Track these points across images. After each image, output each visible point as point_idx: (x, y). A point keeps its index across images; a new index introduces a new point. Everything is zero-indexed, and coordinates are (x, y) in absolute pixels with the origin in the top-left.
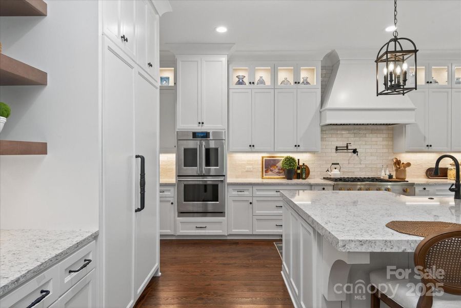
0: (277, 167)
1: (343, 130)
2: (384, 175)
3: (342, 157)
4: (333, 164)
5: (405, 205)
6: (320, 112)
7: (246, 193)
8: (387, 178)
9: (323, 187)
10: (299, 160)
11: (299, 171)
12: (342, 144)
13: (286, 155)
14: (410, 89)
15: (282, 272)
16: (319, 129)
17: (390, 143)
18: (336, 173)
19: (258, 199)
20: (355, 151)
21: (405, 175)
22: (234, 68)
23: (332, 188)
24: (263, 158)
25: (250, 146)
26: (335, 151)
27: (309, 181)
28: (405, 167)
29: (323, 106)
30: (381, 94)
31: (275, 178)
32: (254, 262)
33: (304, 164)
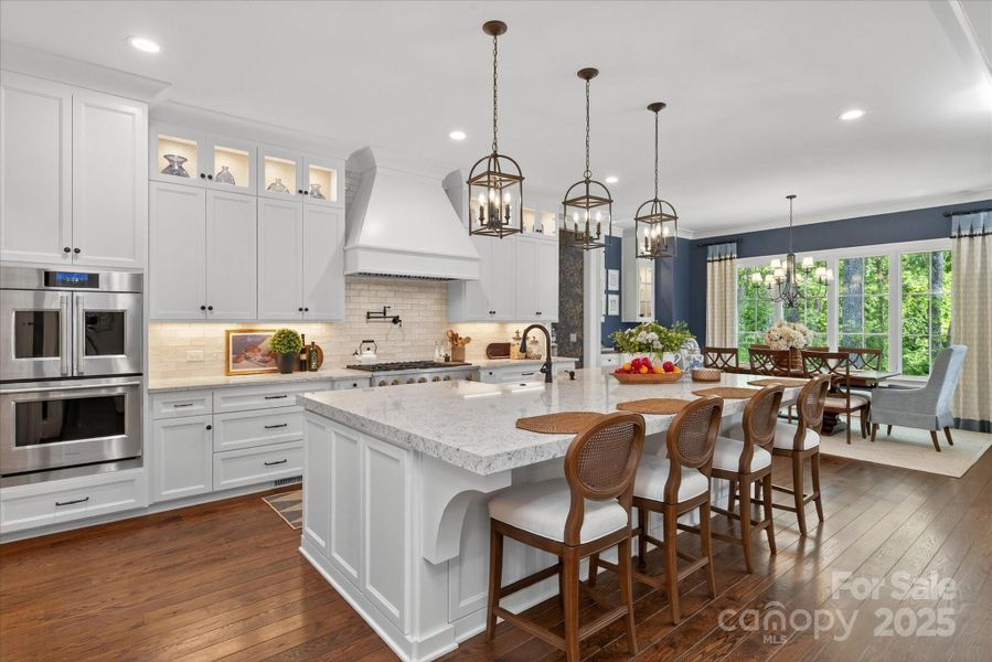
0: (260, 350)
1: (377, 284)
2: (438, 356)
3: (377, 330)
4: (364, 342)
5: (463, 399)
6: (345, 251)
7: (196, 408)
8: (442, 360)
9: (353, 382)
10: (303, 336)
11: (304, 357)
12: (376, 307)
13: (279, 327)
14: (513, 231)
15: (301, 549)
16: (342, 281)
17: (444, 308)
18: (368, 357)
19: (227, 416)
20: (396, 320)
21: (464, 356)
22: (161, 136)
23: (367, 382)
24: (228, 332)
25: (203, 308)
26: (365, 319)
27: (323, 372)
28: (463, 344)
29: (349, 242)
30: (478, 233)
31: (253, 373)
32: (234, 545)
33: (313, 343)
